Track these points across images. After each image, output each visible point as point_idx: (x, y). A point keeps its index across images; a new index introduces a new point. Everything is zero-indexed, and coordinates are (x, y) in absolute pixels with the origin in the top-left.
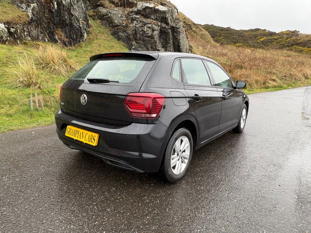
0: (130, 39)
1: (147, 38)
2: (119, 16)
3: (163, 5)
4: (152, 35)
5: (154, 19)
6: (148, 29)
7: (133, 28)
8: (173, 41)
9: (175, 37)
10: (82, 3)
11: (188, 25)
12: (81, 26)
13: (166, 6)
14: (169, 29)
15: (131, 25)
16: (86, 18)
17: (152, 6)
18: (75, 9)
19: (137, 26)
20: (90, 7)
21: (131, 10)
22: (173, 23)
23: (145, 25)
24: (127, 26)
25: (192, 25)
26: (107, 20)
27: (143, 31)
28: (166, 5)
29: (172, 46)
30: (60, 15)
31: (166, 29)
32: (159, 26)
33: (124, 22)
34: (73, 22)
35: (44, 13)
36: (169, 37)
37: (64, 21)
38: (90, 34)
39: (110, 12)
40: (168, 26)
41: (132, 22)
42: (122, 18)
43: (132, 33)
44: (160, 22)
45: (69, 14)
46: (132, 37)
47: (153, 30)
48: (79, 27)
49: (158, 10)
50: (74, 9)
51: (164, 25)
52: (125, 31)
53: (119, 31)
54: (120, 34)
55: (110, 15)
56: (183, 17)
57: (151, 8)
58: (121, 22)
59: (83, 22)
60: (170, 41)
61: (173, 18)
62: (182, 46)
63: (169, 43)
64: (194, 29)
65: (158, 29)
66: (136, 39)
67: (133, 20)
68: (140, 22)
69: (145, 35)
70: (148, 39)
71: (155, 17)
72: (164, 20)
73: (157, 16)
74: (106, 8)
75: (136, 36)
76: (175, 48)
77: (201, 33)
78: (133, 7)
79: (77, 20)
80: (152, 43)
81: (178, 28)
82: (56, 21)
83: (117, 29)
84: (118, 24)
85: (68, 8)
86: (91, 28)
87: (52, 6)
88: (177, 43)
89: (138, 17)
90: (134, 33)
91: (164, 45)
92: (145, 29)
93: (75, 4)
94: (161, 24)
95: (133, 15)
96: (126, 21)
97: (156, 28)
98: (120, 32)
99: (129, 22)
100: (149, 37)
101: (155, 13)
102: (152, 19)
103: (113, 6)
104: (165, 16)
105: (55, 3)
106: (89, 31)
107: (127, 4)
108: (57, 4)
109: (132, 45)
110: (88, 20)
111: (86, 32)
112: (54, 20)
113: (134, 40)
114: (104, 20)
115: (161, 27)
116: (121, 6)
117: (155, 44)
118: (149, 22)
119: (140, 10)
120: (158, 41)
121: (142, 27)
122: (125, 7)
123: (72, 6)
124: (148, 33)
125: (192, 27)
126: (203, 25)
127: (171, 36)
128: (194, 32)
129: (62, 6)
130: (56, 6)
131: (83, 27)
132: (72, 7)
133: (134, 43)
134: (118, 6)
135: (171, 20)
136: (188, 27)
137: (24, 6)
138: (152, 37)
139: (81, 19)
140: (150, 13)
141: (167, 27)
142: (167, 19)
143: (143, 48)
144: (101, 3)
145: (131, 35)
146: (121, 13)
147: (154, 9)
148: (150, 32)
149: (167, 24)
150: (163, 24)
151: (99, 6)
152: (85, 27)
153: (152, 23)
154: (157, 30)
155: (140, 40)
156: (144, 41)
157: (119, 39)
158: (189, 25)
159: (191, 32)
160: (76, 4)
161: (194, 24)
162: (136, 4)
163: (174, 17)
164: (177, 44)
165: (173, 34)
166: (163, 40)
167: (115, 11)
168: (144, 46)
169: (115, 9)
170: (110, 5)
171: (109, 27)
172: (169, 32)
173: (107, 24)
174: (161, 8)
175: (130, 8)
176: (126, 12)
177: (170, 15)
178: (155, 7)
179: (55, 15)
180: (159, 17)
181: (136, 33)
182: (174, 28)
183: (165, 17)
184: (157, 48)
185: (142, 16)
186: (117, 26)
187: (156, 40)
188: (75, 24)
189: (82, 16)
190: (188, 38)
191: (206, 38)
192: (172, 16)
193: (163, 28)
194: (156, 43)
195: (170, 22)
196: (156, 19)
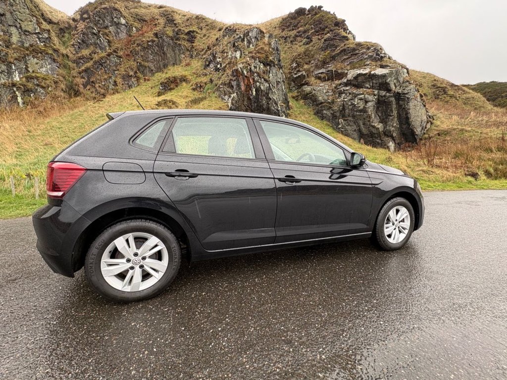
0: (336, 116)
1: (357, 113)
2: (325, 91)
3: (383, 68)
4: (364, 107)
5: (369, 87)
6: (359, 101)
7: (340, 103)
8: (398, 113)
9: (402, 106)
10: (283, 85)
11: (440, 89)
12: (279, 109)
13: (388, 68)
14: (391, 96)
15: (339, 100)
16: (286, 99)
17: (366, 71)
18: (274, 92)
19: (346, 100)
20: (294, 88)
21: (340, 82)
22: (398, 88)
23: (355, 97)
24: (333, 102)
25: (448, 87)
26: (311, 98)
27: (352, 104)
28: (388, 66)
29: (396, 119)
30: (258, 101)
31: (387, 97)
32: (375, 95)
33: (331, 98)
34: (270, 106)
35: (243, 101)
36: (392, 108)
37: (262, 106)
38: (290, 116)
39: (314, 90)
40: (390, 93)
41: (340, 96)
42: (327, 94)
43: (339, 109)
44: (377, 89)
45: (267, 98)
46: (338, 114)
47: (366, 102)
48: (278, 110)
49: (375, 76)
50: (272, 93)
51: (383, 93)
52: (330, 108)
53: (323, 109)
54: (325, 112)
55: (314, 92)
56: (433, 79)
57: (366, 74)
58: (326, 98)
59: (283, 104)
60: (392, 112)
61: (398, 81)
62: (412, 117)
63: (391, 116)
64: (451, 92)
65: (374, 99)
66: (343, 116)
67: (341, 93)
68: (350, 94)
69: (355, 110)
70: (359, 114)
71: (371, 84)
72: (385, 86)
73: (373, 83)
74: (311, 85)
75: (345, 112)
76: (401, 121)
77: (464, 96)
78: (343, 78)
79: (275, 103)
80: (364, 119)
81: (406, 94)
82: (253, 108)
83: (321, 107)
84: (323, 101)
85: (266, 93)
86: (292, 110)
87: (251, 93)
88: (404, 114)
89: (347, 88)
90: (341, 109)
91: (383, 119)
92: (356, 101)
93: (274, 87)
94: (378, 92)
95: (342, 87)
96: (333, 96)
97: (370, 98)
98: (325, 110)
99: (336, 97)
100: (361, 111)
101: (370, 80)
102: (367, 88)
103: (318, 81)
104: (386, 80)
105: (254, 90)
106: (289, 114)
107: (335, 76)
108: (256, 91)
109: (339, 124)
110: (288, 102)
111: (285, 115)
112: (252, 106)
113: (340, 117)
114: (308, 99)
115: (379, 96)
116: (328, 80)
117: (368, 119)
118: (361, 92)
119: (351, 80)
120: (373, 115)
121: (352, 99)
122: (333, 80)
123: (271, 89)
124: (360, 106)
125: (447, 89)
126: (475, 85)
127: (394, 106)
128: (450, 97)
129: (260, 92)
130: (254, 93)
131: (281, 110)
132: (270, 91)
133: (341, 121)
134: (325, 81)
135: (395, 84)
136: (440, 92)
137: (226, 97)
138: (364, 110)
139: (280, 102)
140: (364, 81)
141: (388, 94)
142: (389, 84)
143: (353, 126)
144: (305, 81)
145: (338, 111)
146: (327, 88)
147: (369, 75)
148: (361, 105)
149: (389, 90)
150: (383, 91)
151: (304, 84)
152: (284, 109)
153: (365, 93)
154: (373, 101)
155: (349, 116)
156: (354, 116)
157: (322, 118)
158: (442, 88)
159: (444, 97)
160: (276, 87)
161: (453, 85)
162: (347, 74)
163: (401, 80)
164: (404, 116)
165: (398, 104)
166: (382, 113)
167: (321, 86)
168: (354, 123)
169: (321, 85)
170: (315, 81)
171: (313, 106)
172: (392, 101)
173: (310, 103)
174: (379, 71)
175: (339, 80)
176: (334, 85)
177: (394, 78)
178: (370, 72)
179: (253, 102)
180: (376, 84)
181: (344, 109)
182: (400, 94)
183: (384, 82)
184: (372, 124)
185: (353, 86)
186: (322, 103)
187: (370, 113)
188: (272, 108)
189: (281, 99)
190: (425, 106)
191: (477, 102)
192: (397, 79)
193: (382, 97)
194: (370, 117)
195: (394, 87)
196: (372, 87)
